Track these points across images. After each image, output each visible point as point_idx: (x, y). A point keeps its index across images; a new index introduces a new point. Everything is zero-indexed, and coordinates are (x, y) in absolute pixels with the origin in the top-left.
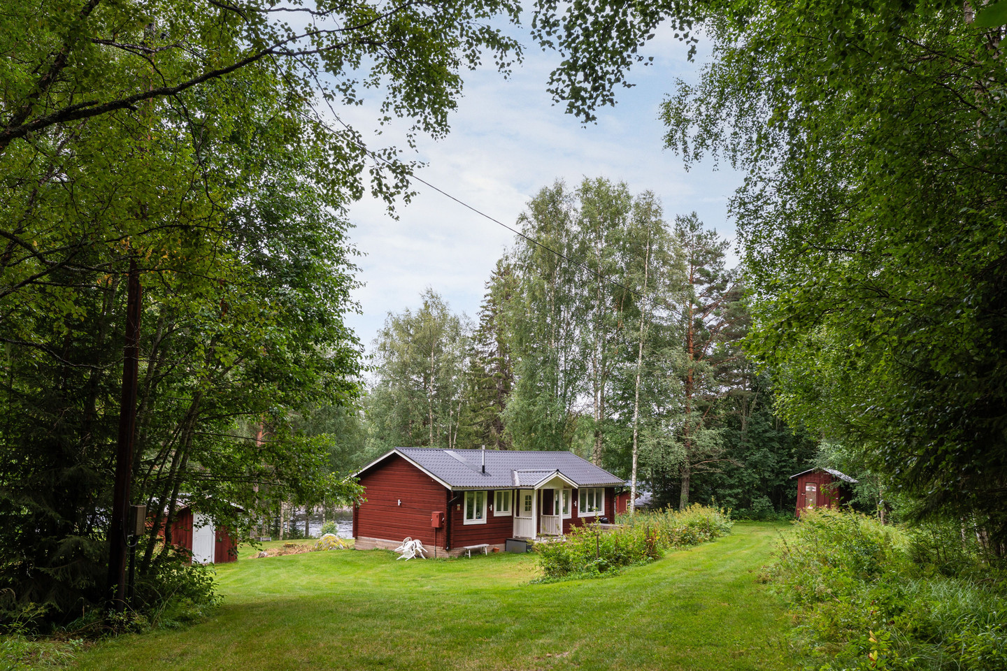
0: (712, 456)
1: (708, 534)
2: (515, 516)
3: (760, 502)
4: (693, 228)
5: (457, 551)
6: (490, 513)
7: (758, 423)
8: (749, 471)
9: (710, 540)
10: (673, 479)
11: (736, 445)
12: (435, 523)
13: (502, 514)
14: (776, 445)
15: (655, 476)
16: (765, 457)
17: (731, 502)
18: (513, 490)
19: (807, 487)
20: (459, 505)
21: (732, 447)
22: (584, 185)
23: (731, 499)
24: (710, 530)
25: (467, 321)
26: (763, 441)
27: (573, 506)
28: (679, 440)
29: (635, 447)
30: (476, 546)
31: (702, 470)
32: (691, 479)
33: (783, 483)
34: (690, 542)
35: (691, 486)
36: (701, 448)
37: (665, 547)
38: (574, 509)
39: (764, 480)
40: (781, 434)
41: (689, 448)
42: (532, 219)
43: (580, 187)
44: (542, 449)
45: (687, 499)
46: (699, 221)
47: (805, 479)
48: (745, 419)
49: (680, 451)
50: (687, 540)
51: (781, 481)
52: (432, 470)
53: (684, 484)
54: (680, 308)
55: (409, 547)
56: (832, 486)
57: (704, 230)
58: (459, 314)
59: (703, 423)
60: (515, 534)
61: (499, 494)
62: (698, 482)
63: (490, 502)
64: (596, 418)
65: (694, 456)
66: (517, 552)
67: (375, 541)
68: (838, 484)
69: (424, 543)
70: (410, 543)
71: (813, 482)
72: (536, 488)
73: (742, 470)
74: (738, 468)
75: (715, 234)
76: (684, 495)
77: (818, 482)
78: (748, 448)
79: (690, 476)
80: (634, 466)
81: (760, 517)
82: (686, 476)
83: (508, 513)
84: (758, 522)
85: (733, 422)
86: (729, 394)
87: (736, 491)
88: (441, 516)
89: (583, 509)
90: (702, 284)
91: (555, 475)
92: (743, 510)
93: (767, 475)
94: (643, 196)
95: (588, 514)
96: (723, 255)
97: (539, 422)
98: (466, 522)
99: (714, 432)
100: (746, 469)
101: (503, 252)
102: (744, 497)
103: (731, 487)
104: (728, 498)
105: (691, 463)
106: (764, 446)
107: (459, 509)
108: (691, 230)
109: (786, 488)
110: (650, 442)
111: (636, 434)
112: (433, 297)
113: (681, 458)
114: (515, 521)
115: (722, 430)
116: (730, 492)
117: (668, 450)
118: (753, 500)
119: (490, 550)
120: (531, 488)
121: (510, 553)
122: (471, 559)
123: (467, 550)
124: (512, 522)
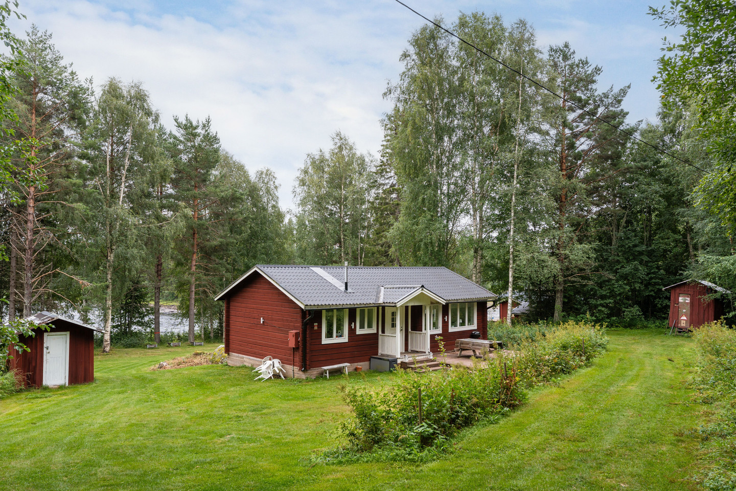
0: (585, 270)
1: (584, 358)
2: (380, 333)
3: (630, 312)
4: (566, 58)
5: (315, 372)
6: (352, 331)
7: (628, 238)
8: (620, 283)
9: (586, 366)
10: (548, 291)
11: (607, 259)
12: (292, 344)
13: (366, 331)
14: (645, 258)
15: (531, 288)
16: (636, 269)
17: (603, 311)
18: (378, 307)
19: (680, 298)
20: (316, 324)
21: (603, 261)
22: (460, 19)
23: (603, 309)
24: (585, 353)
25: (371, 158)
26: (633, 254)
27: (444, 321)
28: (553, 254)
29: (511, 262)
30: (336, 366)
31: (574, 282)
32: (565, 291)
33: (652, 293)
34: (562, 371)
35: (565, 297)
36: (574, 262)
37: (530, 386)
38: (445, 324)
39: (633, 290)
40: (650, 248)
41: (562, 262)
42: (415, 57)
43: (457, 21)
44: (425, 264)
45: (561, 309)
46: (572, 51)
47: (678, 291)
48: (615, 235)
49: (554, 265)
50: (560, 369)
51: (650, 292)
52: (288, 288)
53: (558, 295)
54: (553, 132)
55: (268, 366)
56: (708, 298)
57: (576, 58)
58: (365, 153)
59: (576, 238)
60: (380, 352)
61: (362, 312)
62: (572, 293)
63: (352, 319)
64: (476, 237)
65: (568, 269)
66: (380, 371)
67: (243, 358)
68: (713, 296)
69: (283, 361)
70: (269, 363)
71: (686, 294)
72: (398, 305)
73: (613, 282)
74: (609, 280)
75: (587, 63)
76: (558, 305)
77: (692, 293)
78: (618, 262)
79: (564, 287)
80: (511, 279)
81: (630, 325)
82: (559, 288)
83: (373, 331)
84: (628, 330)
85: (604, 239)
86: (599, 214)
87: (608, 301)
88: (297, 335)
89: (454, 323)
90: (574, 111)
91: (420, 291)
92: (614, 318)
93: (637, 286)
94: (516, 25)
95: (459, 329)
96: (594, 82)
97: (421, 241)
98: (325, 341)
99: (586, 246)
100: (617, 281)
101: (386, 86)
102: (615, 306)
103: (603, 297)
104: (600, 308)
105: (565, 276)
106: (634, 259)
107: (316, 328)
108: (563, 60)
109: (655, 298)
110: (524, 257)
111: (512, 250)
112: (341, 139)
113: (555, 271)
114: (380, 338)
115: (594, 245)
116: (602, 302)
117: (542, 264)
118: (623, 309)
119: (352, 369)
120: (394, 305)
121: (374, 372)
122: (330, 379)
123: (325, 371)
124: (377, 339)
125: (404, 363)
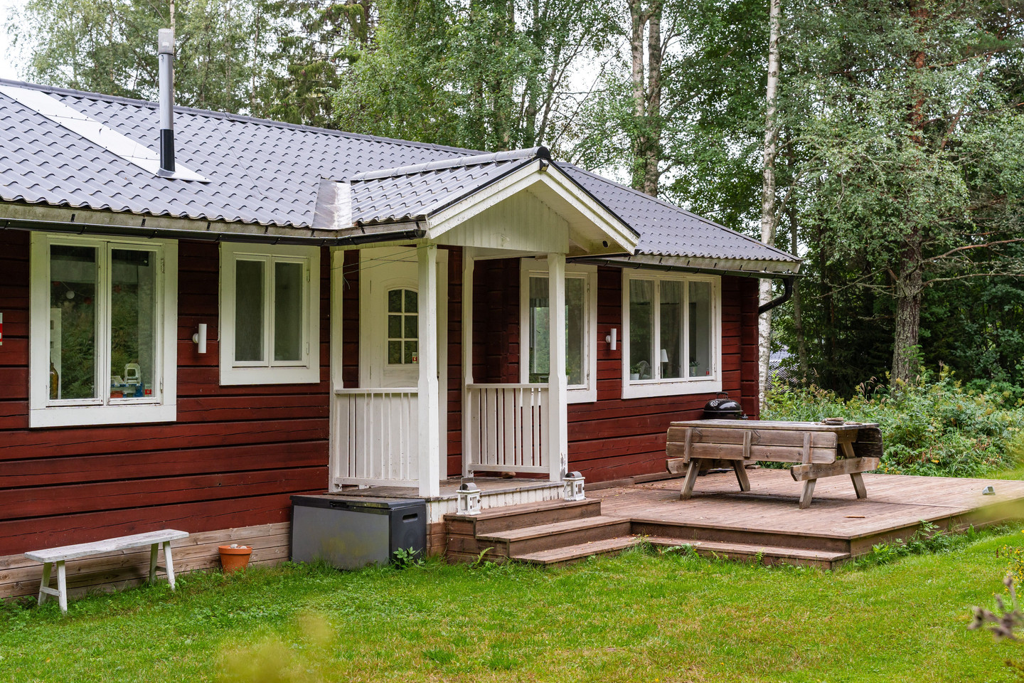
2: (337, 383)
6: (197, 368)
13: (268, 371)
27: (604, 350)
32: (925, 300)
35: (923, 323)
38: (608, 360)
60: (337, 474)
61: (250, 277)
63: (197, 309)
72: (436, 228)
76: (906, 347)
82: (908, 291)
83: (304, 372)
89: (641, 362)
95: (656, 387)
98: (49, 410)
114: (337, 407)
119: (196, 560)
120: (412, 227)
121: (310, 573)
122: (75, 615)
123: (50, 568)
124: (325, 415)
125: (463, 520)
